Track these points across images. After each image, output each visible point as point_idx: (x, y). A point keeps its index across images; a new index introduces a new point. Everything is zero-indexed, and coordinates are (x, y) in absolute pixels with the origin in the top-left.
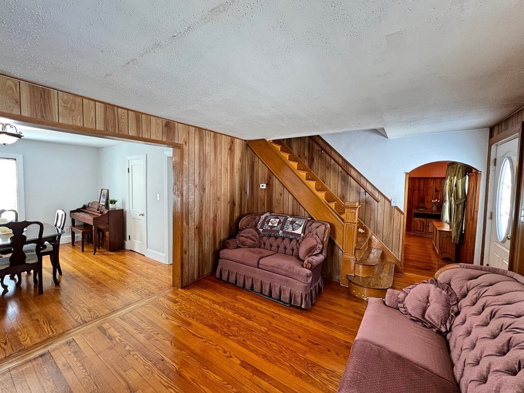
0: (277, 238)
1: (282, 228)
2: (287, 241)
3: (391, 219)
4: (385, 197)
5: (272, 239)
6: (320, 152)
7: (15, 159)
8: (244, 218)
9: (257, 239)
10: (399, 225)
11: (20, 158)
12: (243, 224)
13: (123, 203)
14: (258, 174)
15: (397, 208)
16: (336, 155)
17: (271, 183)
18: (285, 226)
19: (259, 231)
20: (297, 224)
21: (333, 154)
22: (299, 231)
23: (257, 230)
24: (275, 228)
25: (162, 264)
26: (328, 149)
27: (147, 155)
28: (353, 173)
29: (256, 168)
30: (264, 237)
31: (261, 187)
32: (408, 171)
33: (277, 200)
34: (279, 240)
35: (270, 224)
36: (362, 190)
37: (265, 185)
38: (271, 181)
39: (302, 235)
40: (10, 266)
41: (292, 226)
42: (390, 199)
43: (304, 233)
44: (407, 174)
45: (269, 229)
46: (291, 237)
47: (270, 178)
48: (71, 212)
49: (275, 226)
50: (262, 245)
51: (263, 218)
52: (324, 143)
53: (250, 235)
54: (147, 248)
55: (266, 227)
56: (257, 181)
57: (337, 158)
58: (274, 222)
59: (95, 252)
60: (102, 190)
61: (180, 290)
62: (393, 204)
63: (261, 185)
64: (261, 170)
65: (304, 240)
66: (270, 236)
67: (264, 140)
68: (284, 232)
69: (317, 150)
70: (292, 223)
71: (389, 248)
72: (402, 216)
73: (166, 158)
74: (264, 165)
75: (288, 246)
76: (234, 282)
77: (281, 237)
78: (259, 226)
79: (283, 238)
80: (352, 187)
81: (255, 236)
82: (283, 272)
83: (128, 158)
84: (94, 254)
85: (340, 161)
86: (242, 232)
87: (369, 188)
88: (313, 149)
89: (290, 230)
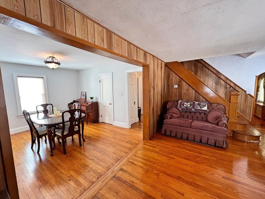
0: (190, 112)
1: (193, 107)
2: (197, 114)
3: (246, 101)
4: (242, 90)
5: (188, 114)
6: (202, 68)
7: (43, 78)
8: (169, 103)
9: (179, 113)
10: (251, 103)
11: (45, 77)
12: (169, 106)
13: (97, 99)
14: (172, 80)
15: (249, 94)
16: (212, 68)
17: (181, 84)
18: (195, 107)
19: (179, 110)
20: (203, 105)
21: (210, 68)
22: (205, 108)
23: (178, 109)
24: (189, 108)
25: (125, 128)
26: (207, 65)
27: (112, 72)
28: (222, 77)
29: (171, 77)
30: (183, 113)
31: (175, 87)
32: (258, 75)
33: (185, 93)
34: (193, 114)
35: (185, 106)
36: (228, 86)
37: (177, 86)
38: (181, 83)
39: (208, 110)
40: (69, 132)
41: (200, 106)
42: (245, 90)
43: (209, 110)
44: (256, 76)
45: (185, 108)
46: (200, 112)
47: (180, 82)
48: (69, 104)
49: (188, 107)
50: (182, 117)
51: (180, 103)
52: (204, 63)
53: (175, 112)
54: (114, 121)
55: (183, 107)
56: (172, 84)
57: (213, 70)
58: (188, 105)
59: (87, 124)
60: (82, 92)
61: (149, 141)
62: (247, 93)
63: (175, 86)
64: (174, 78)
65: (210, 113)
66: (186, 112)
67: (177, 62)
68: (195, 110)
69: (200, 66)
70: (199, 104)
71: (244, 115)
72: (253, 99)
73: (127, 73)
74: (176, 75)
75: (199, 117)
76: (175, 136)
77: (194, 112)
78: (178, 107)
79: (195, 113)
80: (222, 85)
81: (178, 112)
82: (209, 130)
83: (99, 75)
84: (87, 125)
85: (215, 71)
86: (170, 110)
87: (232, 85)
88: (197, 66)
89: (199, 108)
